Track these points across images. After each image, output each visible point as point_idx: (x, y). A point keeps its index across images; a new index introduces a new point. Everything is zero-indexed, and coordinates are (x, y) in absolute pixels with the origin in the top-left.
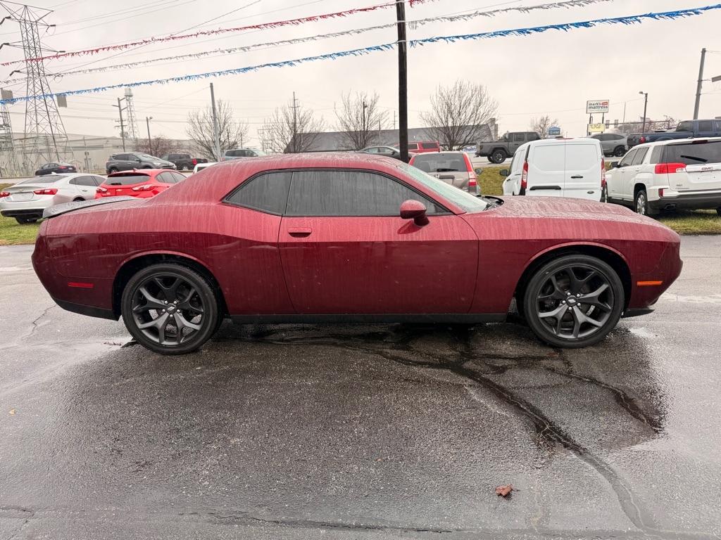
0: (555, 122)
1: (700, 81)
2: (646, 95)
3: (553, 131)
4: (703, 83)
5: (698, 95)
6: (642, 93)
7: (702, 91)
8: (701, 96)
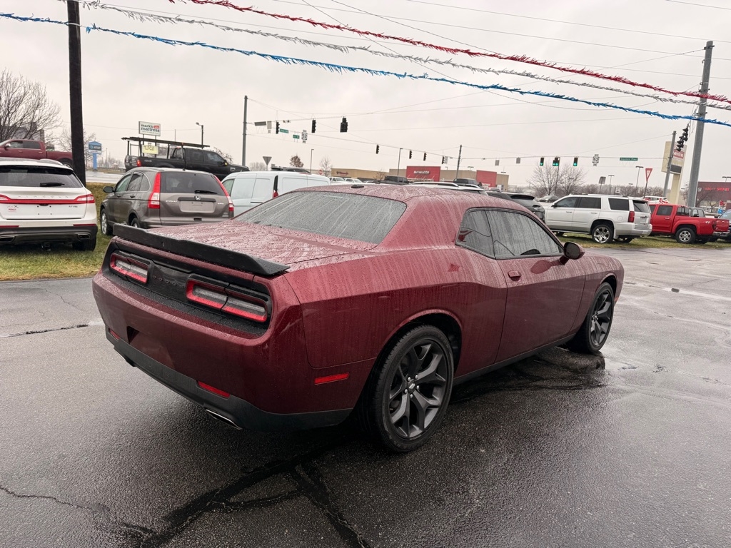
0: (92, 136)
1: (245, 123)
2: (202, 126)
3: (94, 146)
4: (247, 125)
5: (245, 135)
6: (198, 124)
7: (247, 132)
8: (247, 136)
